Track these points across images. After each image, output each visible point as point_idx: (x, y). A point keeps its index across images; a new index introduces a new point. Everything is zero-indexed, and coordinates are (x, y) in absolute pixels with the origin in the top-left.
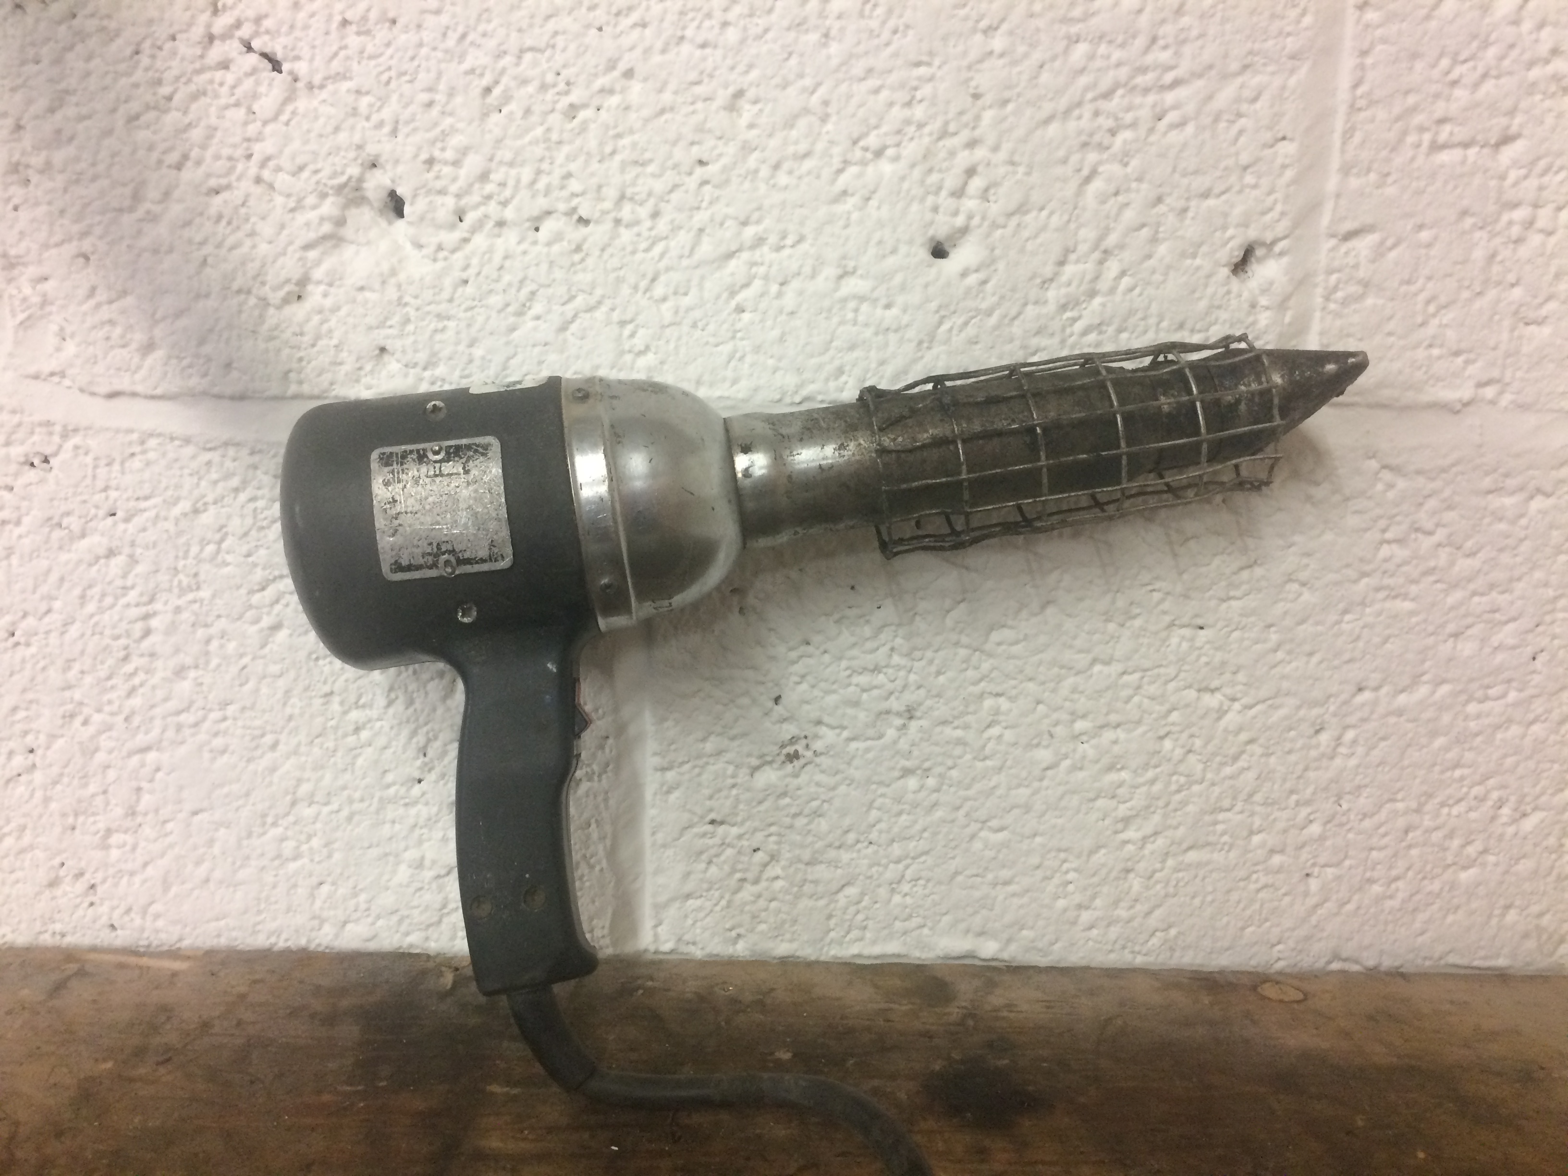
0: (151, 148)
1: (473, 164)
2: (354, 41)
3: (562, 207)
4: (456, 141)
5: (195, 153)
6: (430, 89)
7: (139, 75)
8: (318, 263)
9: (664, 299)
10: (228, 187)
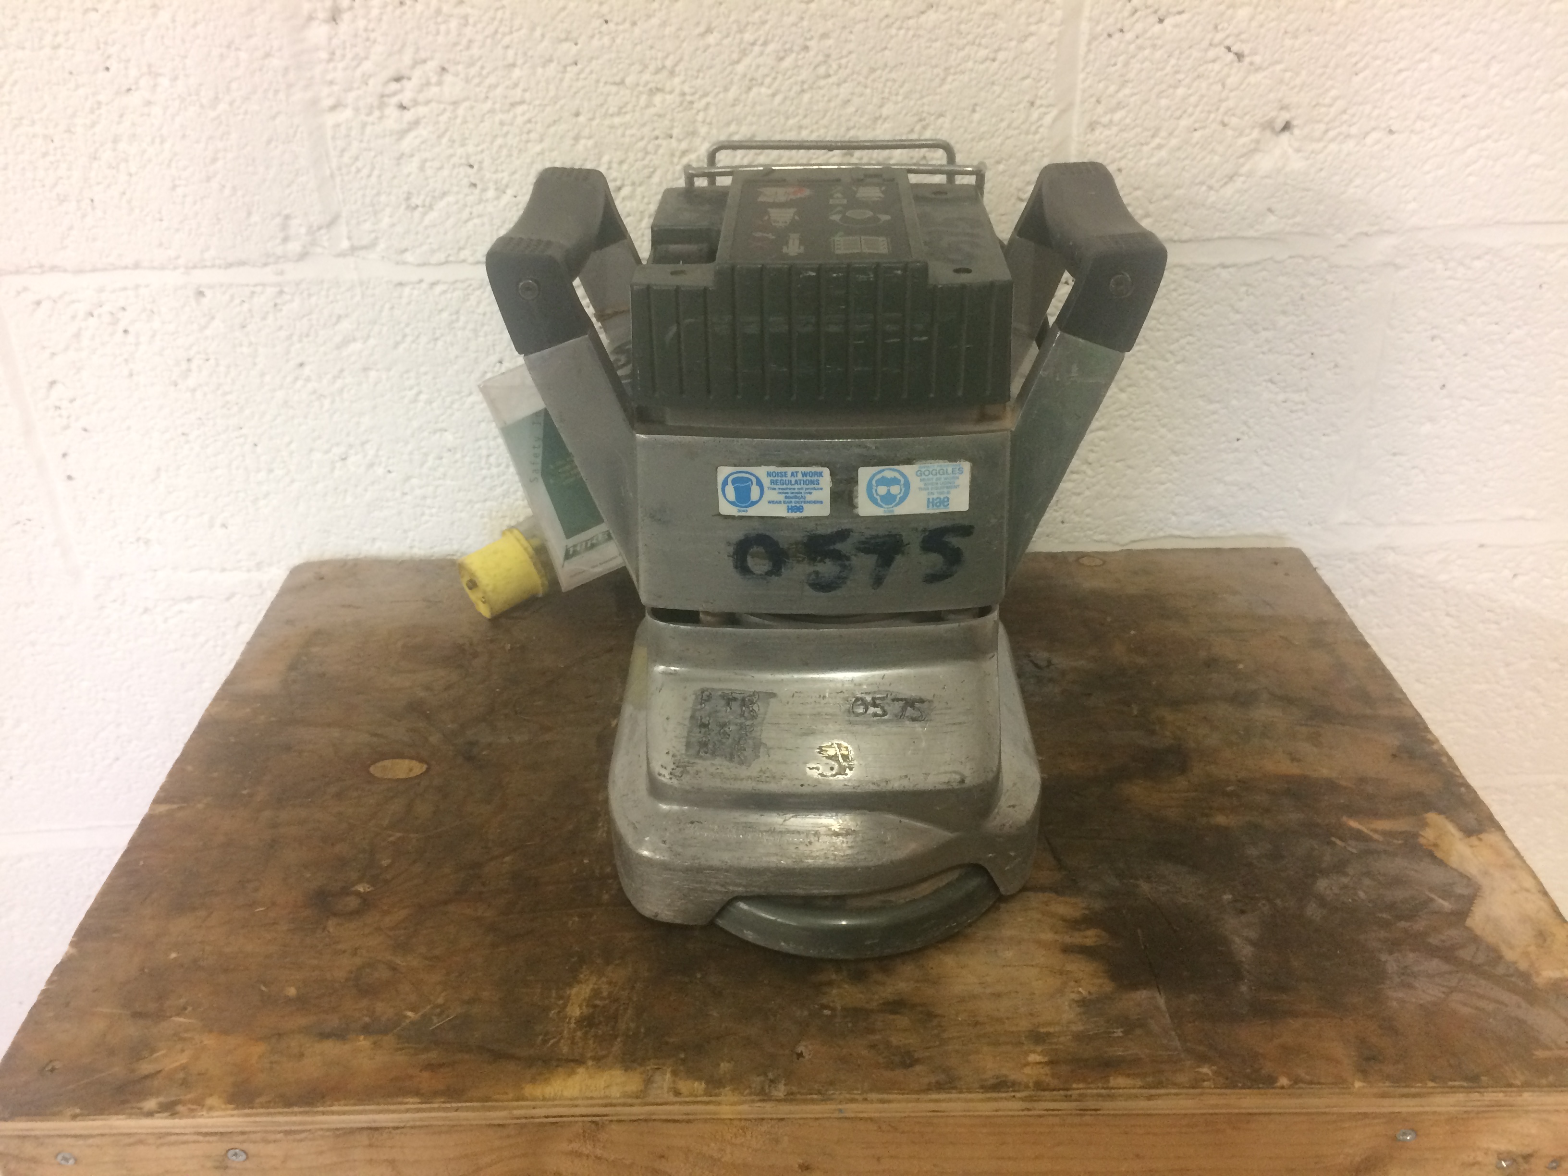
0: (1168, 108)
1: (1340, 104)
2: (1288, 42)
3: (1383, 125)
4: (1333, 93)
5: (1190, 110)
6: (1326, 66)
7: (1168, 69)
8: (1243, 165)
9: (1428, 173)
10: (1204, 128)
